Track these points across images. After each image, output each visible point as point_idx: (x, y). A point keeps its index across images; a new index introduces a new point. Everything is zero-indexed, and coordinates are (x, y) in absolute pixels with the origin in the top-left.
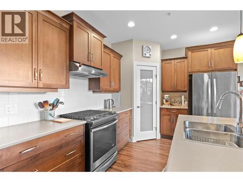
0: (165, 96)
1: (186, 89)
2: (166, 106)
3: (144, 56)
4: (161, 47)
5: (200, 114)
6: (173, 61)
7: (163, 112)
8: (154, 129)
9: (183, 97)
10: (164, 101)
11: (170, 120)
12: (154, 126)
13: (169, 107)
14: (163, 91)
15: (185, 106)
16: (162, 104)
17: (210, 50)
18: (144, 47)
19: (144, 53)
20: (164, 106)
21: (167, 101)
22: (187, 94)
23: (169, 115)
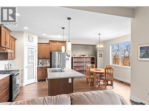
0: (40, 61)
1: (49, 57)
2: (40, 66)
3: (30, 41)
4: (38, 36)
5: (55, 67)
6: (43, 44)
7: (39, 69)
8: (35, 78)
9: (48, 61)
10: (39, 63)
11: (42, 72)
12: (35, 76)
13: (42, 66)
14: (39, 58)
15: (49, 65)
16: (38, 65)
17: (58, 43)
18: (30, 36)
19: (30, 39)
20: (39, 66)
21: (40, 63)
22: (49, 60)
23: (42, 70)
